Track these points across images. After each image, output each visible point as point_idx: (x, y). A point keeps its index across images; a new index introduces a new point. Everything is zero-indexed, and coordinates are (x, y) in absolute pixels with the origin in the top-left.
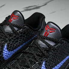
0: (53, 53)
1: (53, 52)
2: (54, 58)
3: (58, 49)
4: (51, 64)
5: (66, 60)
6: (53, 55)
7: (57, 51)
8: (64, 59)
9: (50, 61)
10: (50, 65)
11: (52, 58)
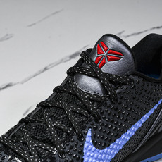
0: (109, 109)
1: (109, 106)
2: (113, 121)
3: (123, 97)
4: (105, 135)
5: (143, 121)
6: (109, 114)
7: (120, 103)
8: (137, 120)
9: (103, 127)
10: (104, 137)
11: (109, 119)
